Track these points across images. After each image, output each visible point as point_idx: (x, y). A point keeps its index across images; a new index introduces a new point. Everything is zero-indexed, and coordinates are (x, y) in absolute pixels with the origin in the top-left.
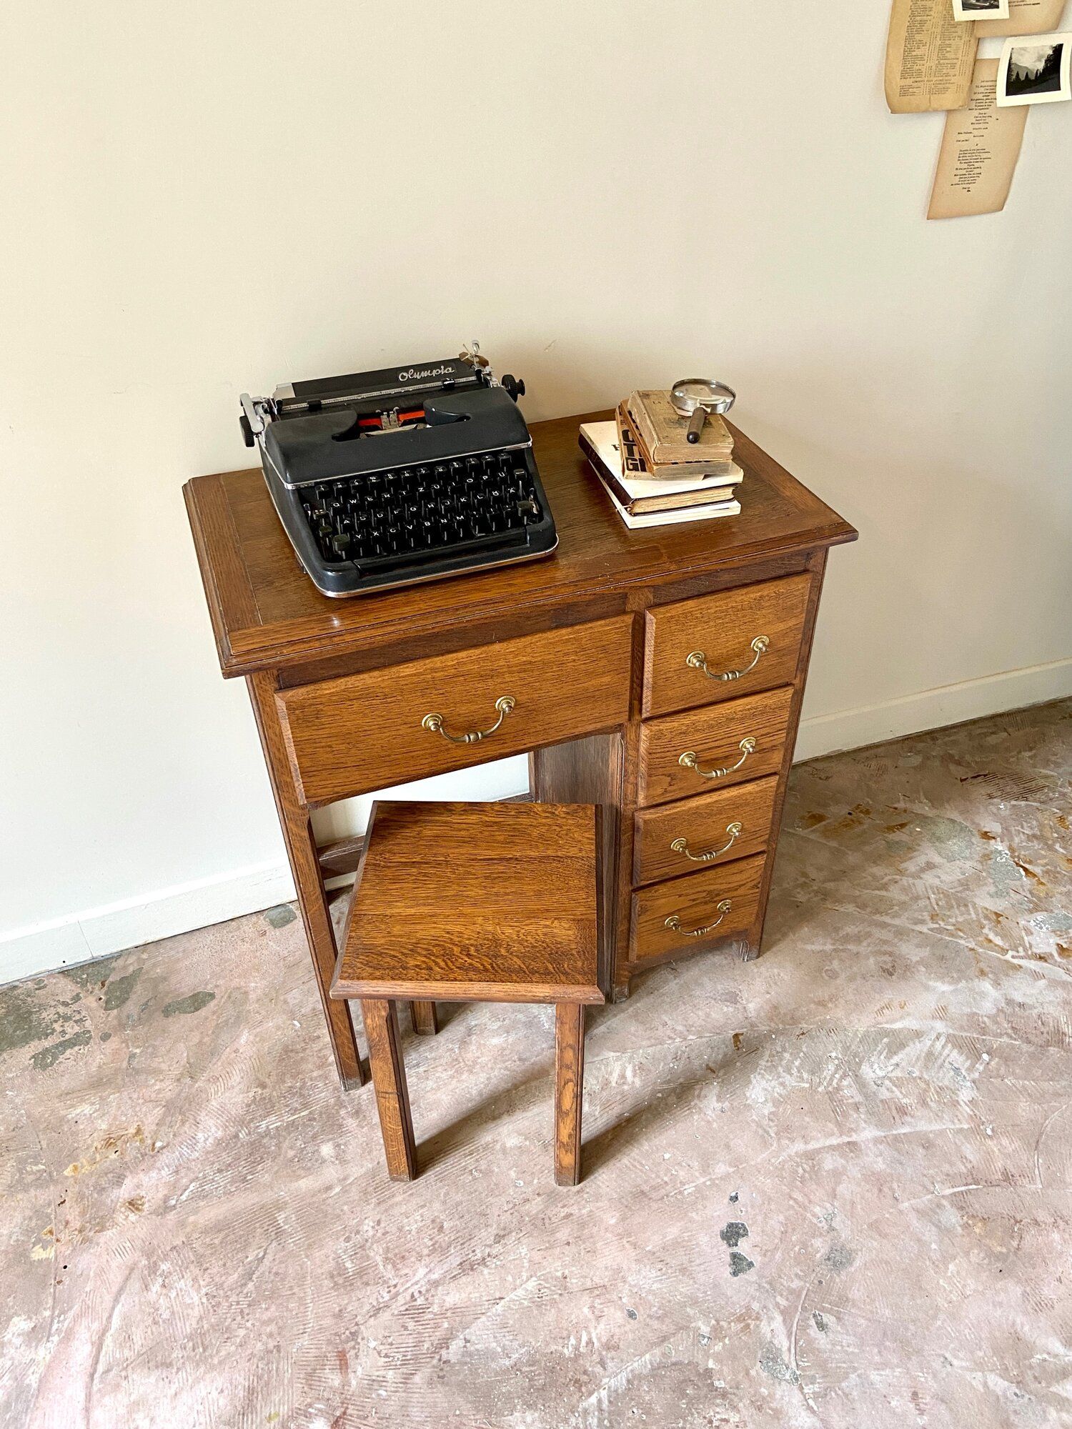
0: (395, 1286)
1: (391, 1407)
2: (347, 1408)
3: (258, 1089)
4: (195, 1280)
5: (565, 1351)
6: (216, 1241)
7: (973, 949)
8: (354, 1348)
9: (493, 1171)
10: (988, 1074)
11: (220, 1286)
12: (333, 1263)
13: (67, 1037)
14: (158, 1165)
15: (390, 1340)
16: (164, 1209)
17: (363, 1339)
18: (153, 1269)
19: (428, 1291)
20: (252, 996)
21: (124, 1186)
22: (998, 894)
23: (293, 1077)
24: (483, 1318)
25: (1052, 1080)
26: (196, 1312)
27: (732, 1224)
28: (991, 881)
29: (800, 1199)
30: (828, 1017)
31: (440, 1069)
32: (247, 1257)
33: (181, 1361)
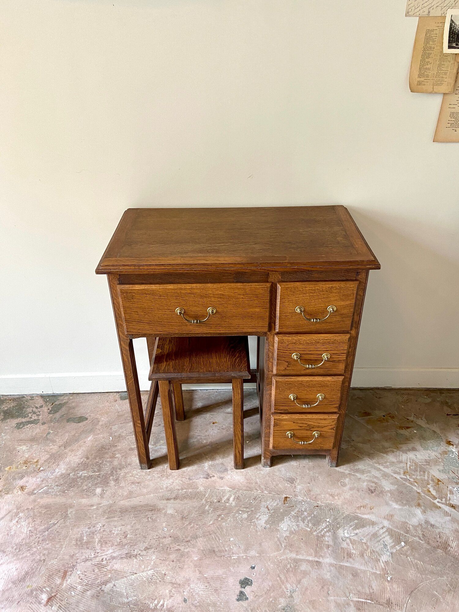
0: (98, 553)
1: (73, 601)
2: (57, 594)
3: (85, 459)
4: (29, 523)
5: (151, 605)
6: (43, 512)
7: (419, 493)
8: (71, 571)
9: (157, 521)
10: (401, 552)
11: (36, 529)
12: (79, 536)
13: (32, 420)
14: (37, 476)
15: (86, 573)
16: (31, 493)
17: (76, 569)
18: (17, 514)
19: (109, 559)
20: (100, 423)
21: (22, 480)
22: (444, 471)
23: (100, 458)
24: (125, 579)
25: (433, 565)
26: (23, 536)
27: (247, 578)
28: (442, 464)
29: (283, 578)
30: (333, 503)
31: (156, 472)
32: (50, 522)
33: (9, 552)
